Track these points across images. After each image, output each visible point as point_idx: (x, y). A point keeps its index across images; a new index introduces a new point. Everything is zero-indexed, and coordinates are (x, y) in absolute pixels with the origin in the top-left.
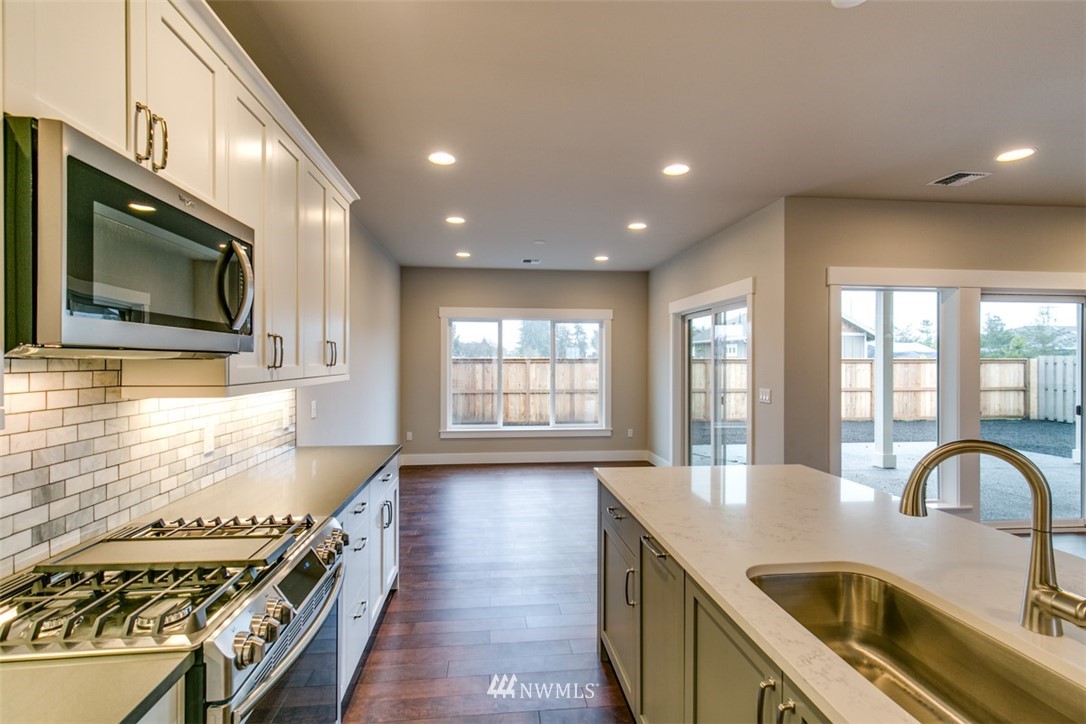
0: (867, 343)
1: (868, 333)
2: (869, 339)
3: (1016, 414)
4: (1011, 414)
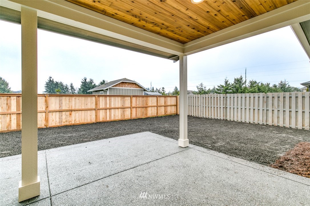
0: (143, 92)
1: (144, 89)
2: (144, 91)
3: (174, 113)
4: (173, 113)
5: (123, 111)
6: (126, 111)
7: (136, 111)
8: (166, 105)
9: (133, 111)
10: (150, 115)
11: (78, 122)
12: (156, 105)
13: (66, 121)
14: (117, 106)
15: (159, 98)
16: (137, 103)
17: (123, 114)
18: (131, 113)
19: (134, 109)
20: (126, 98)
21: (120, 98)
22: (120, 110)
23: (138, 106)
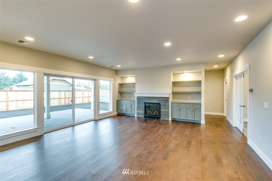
5: (60, 100)
6: (61, 100)
7: (69, 100)
8: (89, 96)
9: (66, 100)
10: (78, 103)
11: (29, 108)
12: (82, 96)
13: (21, 107)
14: (55, 97)
15: (84, 92)
16: (69, 95)
17: (60, 102)
18: (65, 102)
19: (67, 99)
20: (61, 92)
21: (57, 92)
22: (57, 99)
23: (69, 97)
